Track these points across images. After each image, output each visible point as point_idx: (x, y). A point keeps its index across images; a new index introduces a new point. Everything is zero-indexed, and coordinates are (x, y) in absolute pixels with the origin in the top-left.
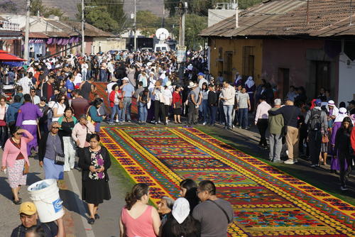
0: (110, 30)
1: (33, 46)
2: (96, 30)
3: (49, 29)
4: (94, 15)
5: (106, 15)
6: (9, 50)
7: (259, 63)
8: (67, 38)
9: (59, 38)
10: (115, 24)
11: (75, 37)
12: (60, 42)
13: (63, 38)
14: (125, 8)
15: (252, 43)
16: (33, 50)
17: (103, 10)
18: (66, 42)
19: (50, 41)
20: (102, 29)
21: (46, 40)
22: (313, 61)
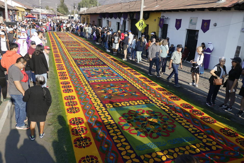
0: (64, 14)
1: (43, 16)
2: (61, 14)
3: (48, 13)
4: (60, 10)
5: (63, 10)
6: (36, 17)
7: (89, 20)
8: (52, 15)
9: (50, 15)
10: (65, 13)
11: (55, 15)
12: (50, 16)
13: (51, 15)
14: (68, 9)
15: (88, 15)
16: (43, 17)
17: (62, 9)
18: (52, 16)
19: (48, 15)
20: (62, 14)
21: (47, 15)
22: (98, 19)
